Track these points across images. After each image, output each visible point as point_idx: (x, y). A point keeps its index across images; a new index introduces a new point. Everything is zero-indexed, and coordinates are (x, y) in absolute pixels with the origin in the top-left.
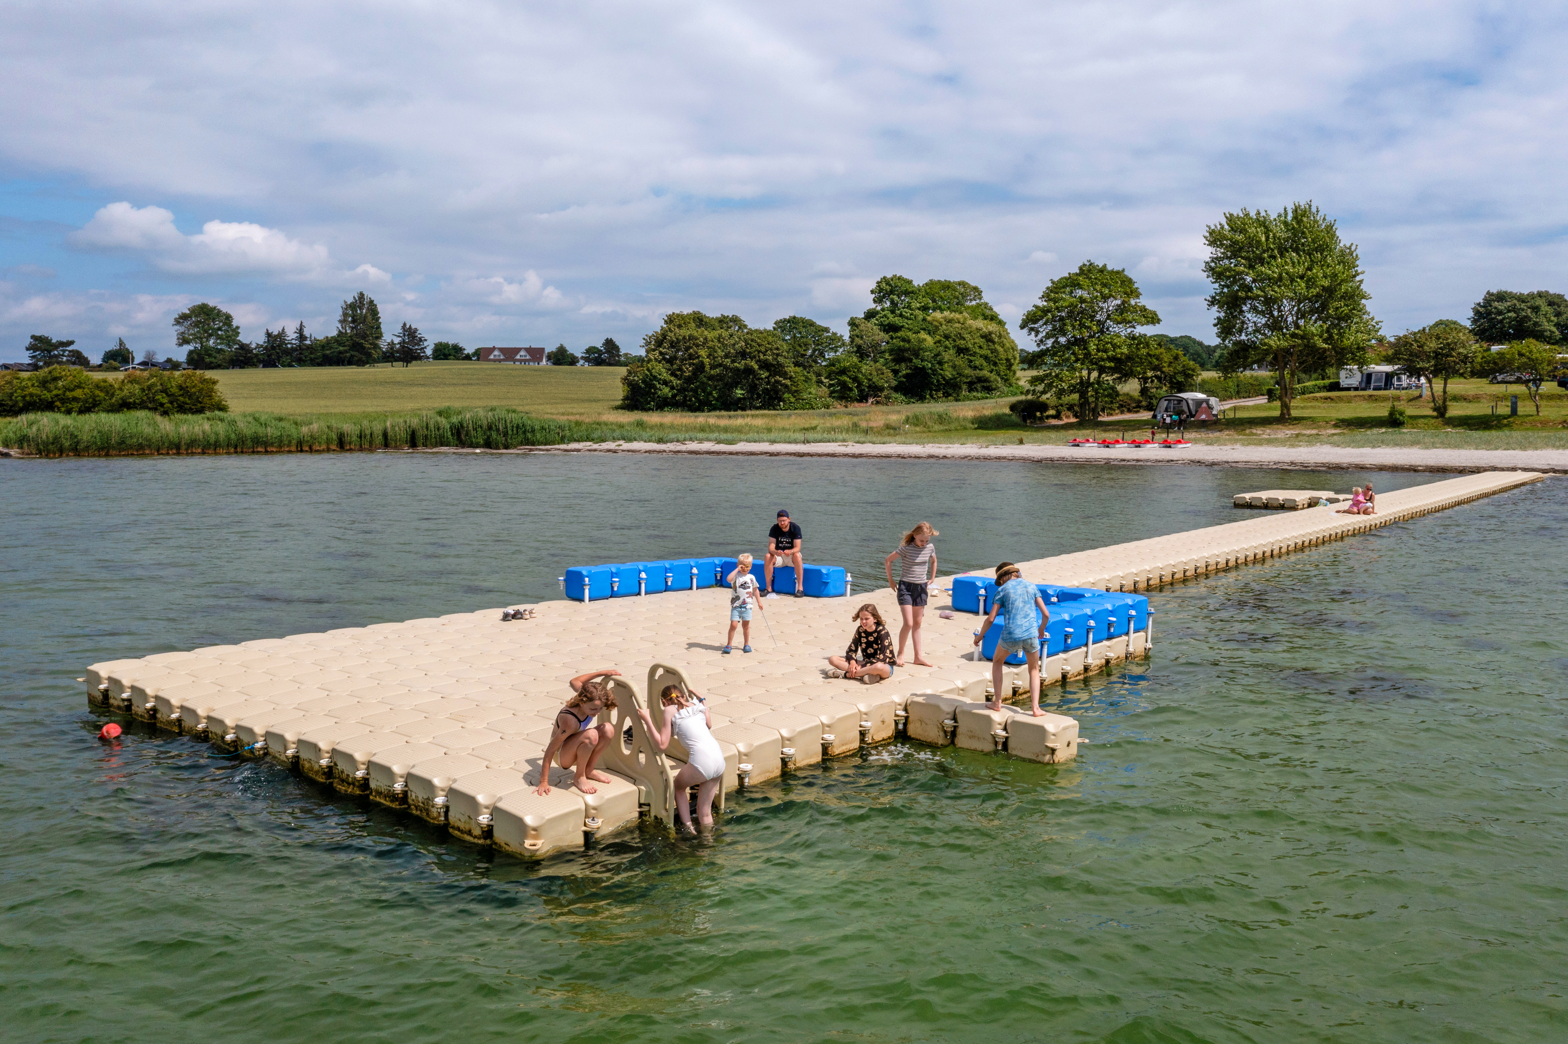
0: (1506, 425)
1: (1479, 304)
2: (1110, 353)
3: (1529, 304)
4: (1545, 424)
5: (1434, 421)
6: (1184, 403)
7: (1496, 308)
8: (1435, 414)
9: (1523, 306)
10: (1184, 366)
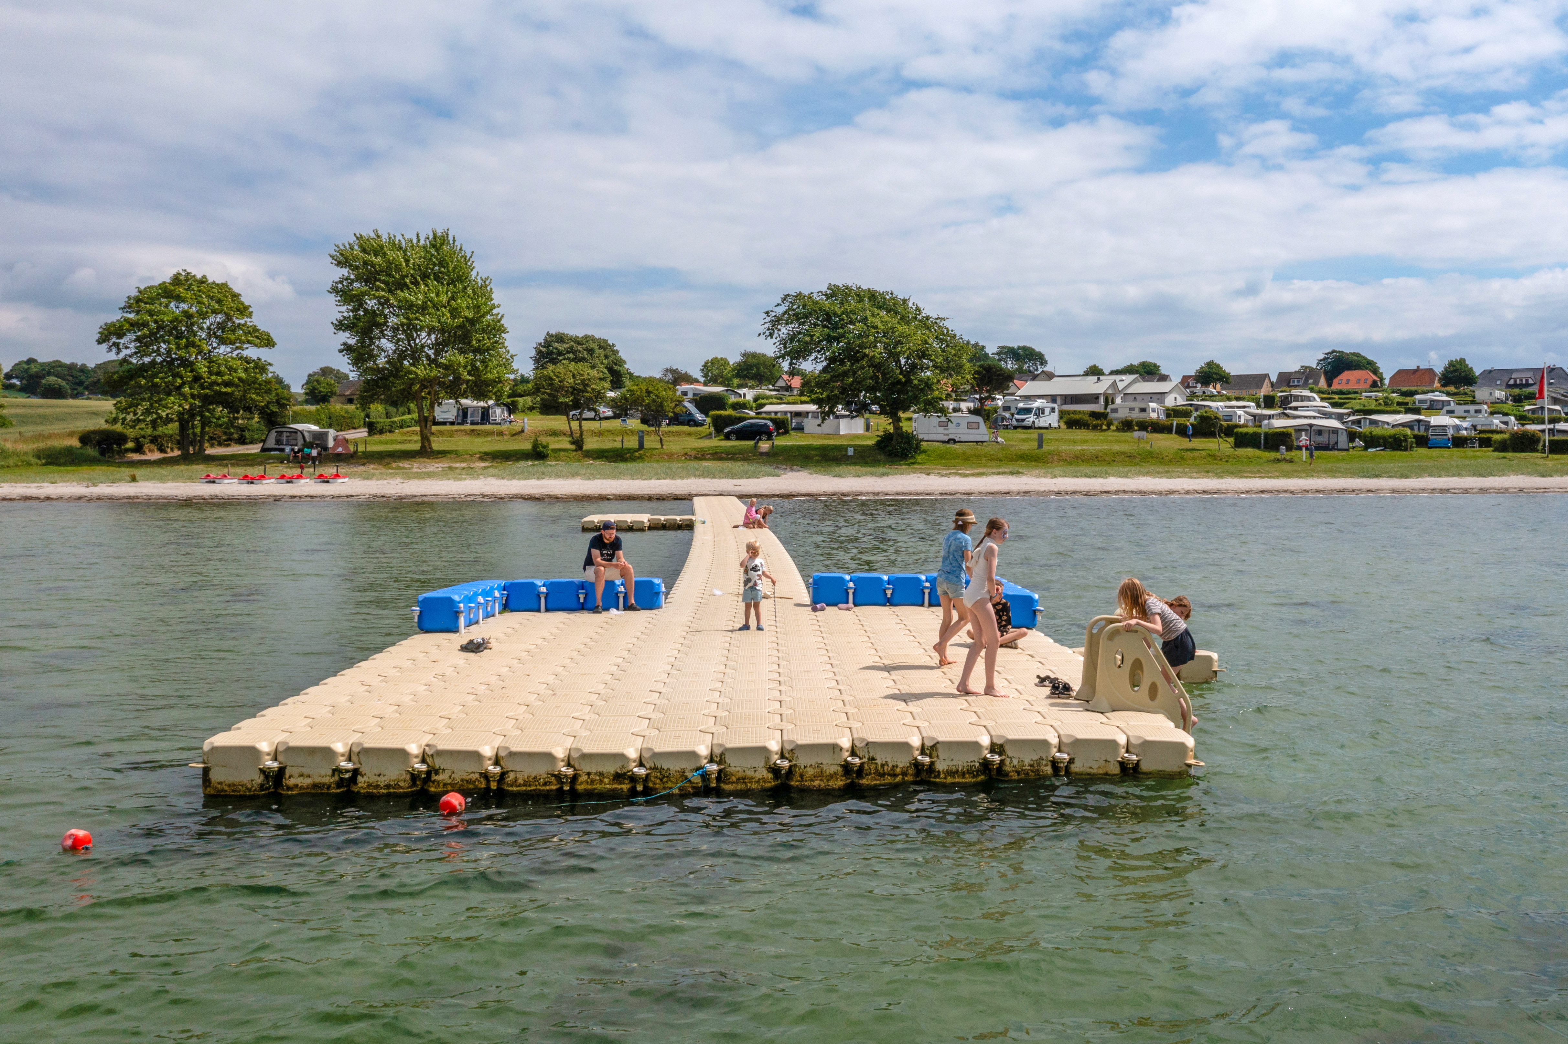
0: (639, 458)
1: (540, 344)
2: (226, 377)
3: (584, 346)
4: (670, 456)
5: (574, 453)
6: (299, 434)
7: (556, 349)
8: (573, 447)
9: (579, 348)
10: (277, 395)
